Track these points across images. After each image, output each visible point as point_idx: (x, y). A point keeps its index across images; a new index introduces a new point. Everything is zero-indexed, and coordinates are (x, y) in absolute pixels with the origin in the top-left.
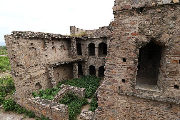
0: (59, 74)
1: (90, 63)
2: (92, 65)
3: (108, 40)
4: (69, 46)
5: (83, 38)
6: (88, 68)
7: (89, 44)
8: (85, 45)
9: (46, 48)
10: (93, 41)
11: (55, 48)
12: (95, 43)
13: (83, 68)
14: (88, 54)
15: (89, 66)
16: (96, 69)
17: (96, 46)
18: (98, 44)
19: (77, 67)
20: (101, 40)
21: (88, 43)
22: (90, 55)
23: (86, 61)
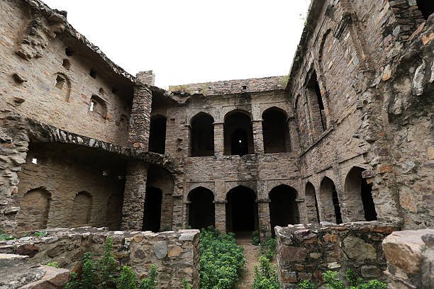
0: (49, 200)
1: (195, 178)
2: (200, 188)
3: (253, 103)
4: (122, 120)
5: (175, 98)
6: (185, 200)
7: (193, 115)
8: (178, 121)
9: (27, 50)
10: (207, 108)
11: (69, 83)
12: (213, 113)
13: (165, 200)
14: (186, 147)
15: (189, 191)
16: (216, 199)
17: (216, 121)
18: (223, 116)
19: (142, 189)
20: (232, 102)
21: (191, 112)
22: (194, 153)
23: (182, 170)
